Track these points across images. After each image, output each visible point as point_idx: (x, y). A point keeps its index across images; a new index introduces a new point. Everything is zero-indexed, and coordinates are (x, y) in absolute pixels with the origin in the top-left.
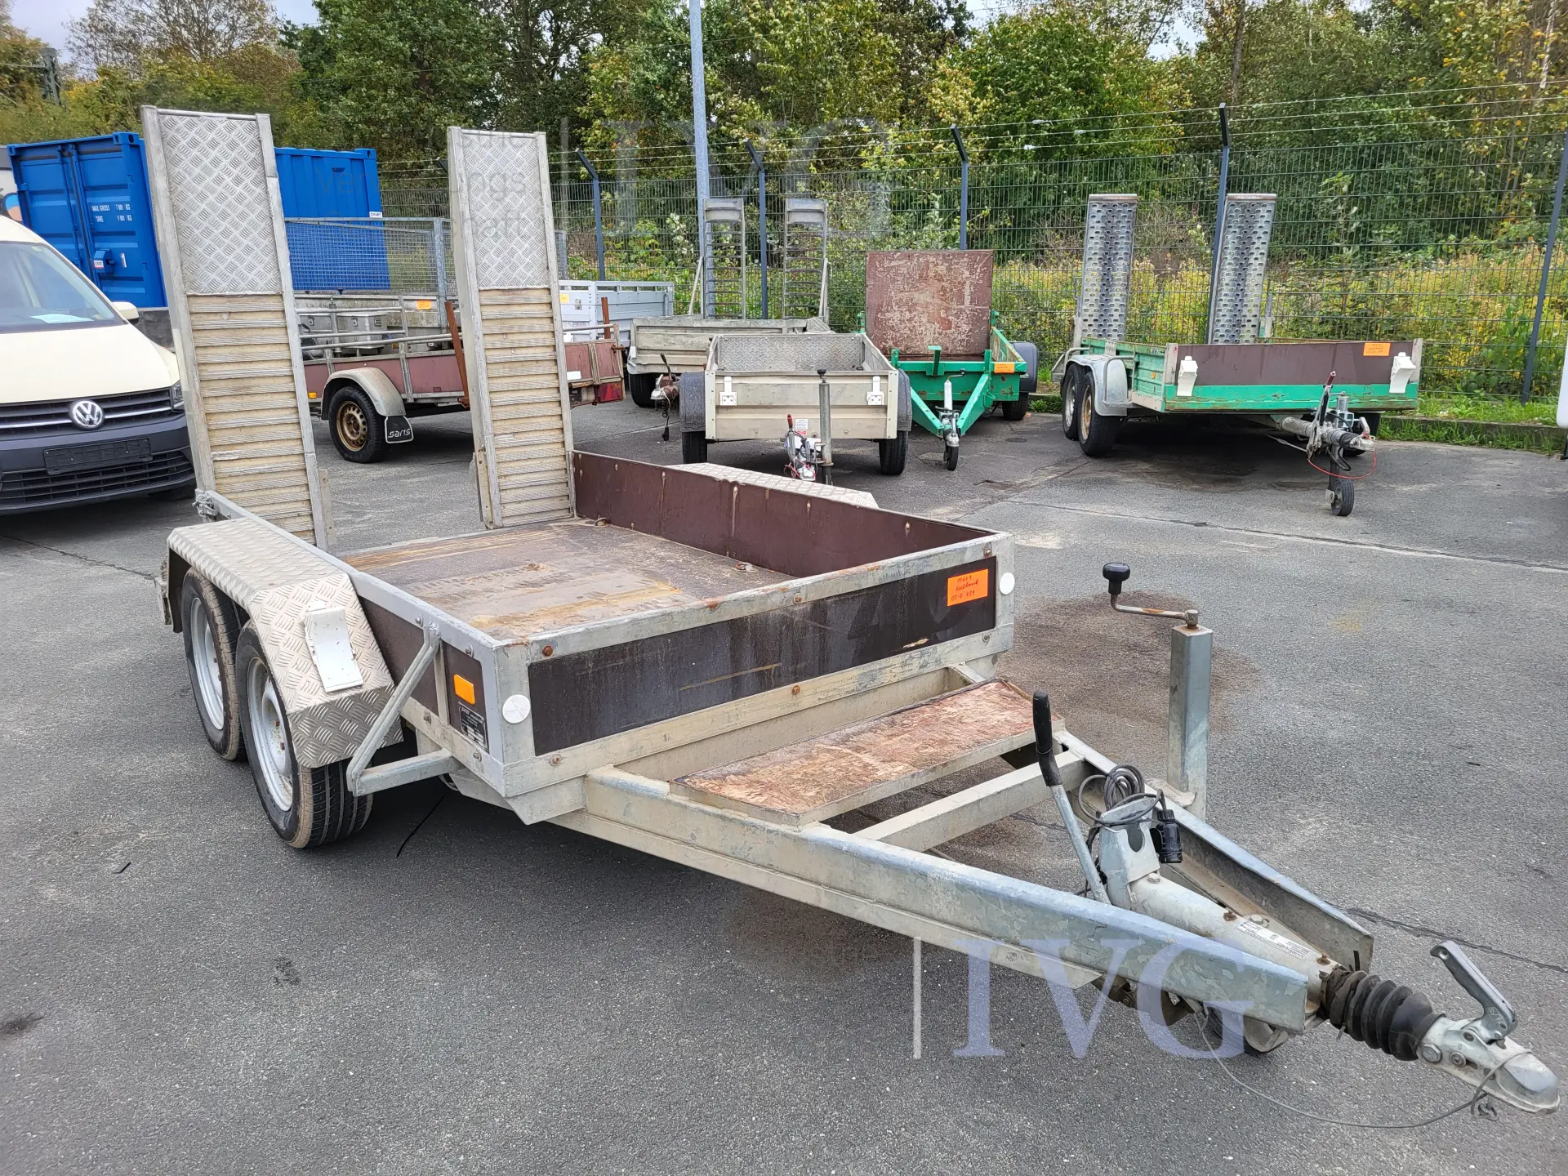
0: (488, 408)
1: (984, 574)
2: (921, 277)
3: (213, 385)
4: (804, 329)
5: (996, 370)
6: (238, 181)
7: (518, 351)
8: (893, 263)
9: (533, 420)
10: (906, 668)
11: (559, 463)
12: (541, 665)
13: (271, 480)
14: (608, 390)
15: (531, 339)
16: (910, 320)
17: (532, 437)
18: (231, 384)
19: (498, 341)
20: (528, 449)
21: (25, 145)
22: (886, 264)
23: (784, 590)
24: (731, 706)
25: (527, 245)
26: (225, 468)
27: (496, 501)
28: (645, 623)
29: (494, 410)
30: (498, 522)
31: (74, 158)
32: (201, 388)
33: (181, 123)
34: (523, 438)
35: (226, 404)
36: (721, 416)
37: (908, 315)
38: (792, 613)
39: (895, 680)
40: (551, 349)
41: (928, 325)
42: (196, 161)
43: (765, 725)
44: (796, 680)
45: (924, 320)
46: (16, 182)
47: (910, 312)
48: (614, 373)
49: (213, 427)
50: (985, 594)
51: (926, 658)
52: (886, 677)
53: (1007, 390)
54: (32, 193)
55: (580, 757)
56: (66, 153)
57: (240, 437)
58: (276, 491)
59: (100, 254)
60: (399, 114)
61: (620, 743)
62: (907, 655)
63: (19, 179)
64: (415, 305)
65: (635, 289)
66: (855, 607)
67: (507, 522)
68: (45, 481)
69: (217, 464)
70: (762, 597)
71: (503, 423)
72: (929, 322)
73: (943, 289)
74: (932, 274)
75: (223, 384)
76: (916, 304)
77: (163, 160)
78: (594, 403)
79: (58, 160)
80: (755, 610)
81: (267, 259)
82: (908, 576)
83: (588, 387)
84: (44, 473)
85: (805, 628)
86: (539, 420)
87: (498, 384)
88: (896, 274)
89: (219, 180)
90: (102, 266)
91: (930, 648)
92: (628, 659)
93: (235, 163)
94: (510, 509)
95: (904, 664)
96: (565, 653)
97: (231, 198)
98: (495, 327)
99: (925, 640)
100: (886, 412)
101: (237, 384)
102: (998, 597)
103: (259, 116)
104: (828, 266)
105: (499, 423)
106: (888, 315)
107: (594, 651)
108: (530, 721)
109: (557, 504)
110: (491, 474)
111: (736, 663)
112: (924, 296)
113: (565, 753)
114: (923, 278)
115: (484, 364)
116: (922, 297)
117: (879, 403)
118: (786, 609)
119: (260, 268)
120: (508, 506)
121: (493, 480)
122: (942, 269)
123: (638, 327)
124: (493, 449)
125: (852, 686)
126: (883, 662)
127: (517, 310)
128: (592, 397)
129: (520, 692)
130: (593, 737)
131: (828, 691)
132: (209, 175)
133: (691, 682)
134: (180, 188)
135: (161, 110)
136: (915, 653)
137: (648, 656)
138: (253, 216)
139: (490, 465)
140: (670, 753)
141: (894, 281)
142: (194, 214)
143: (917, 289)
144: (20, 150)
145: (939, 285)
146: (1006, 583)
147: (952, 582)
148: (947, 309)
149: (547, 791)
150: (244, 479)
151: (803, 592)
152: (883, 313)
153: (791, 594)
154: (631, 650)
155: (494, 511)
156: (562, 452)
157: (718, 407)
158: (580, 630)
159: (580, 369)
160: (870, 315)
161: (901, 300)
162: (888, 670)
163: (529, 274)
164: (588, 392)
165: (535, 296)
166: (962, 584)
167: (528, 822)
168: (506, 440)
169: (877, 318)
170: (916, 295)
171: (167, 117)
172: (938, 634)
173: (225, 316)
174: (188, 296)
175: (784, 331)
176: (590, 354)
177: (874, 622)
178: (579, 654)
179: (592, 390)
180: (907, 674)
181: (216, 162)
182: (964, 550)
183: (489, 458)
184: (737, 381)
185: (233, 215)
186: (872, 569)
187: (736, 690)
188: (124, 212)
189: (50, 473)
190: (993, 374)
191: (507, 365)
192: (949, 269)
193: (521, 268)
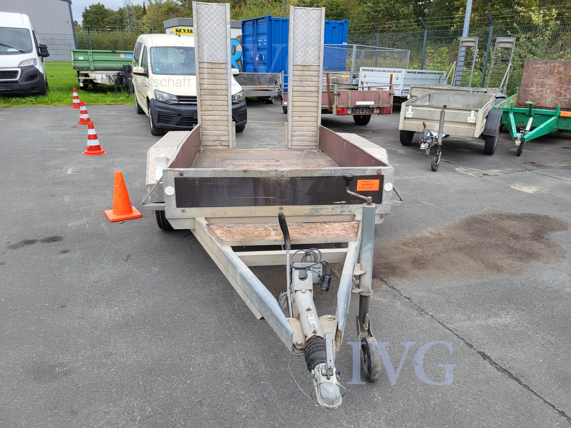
0: (291, 107)
1: (377, 181)
2: (550, 72)
3: (204, 91)
4: (486, 92)
5: (561, 115)
6: (218, 25)
7: (305, 88)
8: (538, 66)
9: (307, 113)
10: (334, 211)
11: (315, 129)
12: (179, 178)
13: (218, 123)
14: (385, 110)
15: (310, 83)
16: (541, 91)
17: (306, 119)
18: (209, 91)
19: (299, 84)
20: (304, 123)
21: (245, 20)
22: (534, 66)
23: (276, 171)
24: (253, 208)
25: (313, 49)
26: (204, 117)
27: (290, 138)
28: (217, 172)
29: (293, 108)
30: (290, 147)
31: (256, 24)
32: (200, 91)
33: (203, 6)
34: (302, 119)
35: (207, 97)
36: (406, 121)
37: (540, 89)
38: (281, 180)
39: (328, 214)
40: (317, 88)
41: (550, 94)
42: (206, 19)
43: (268, 218)
44: (282, 205)
45: (548, 92)
46: (242, 32)
47: (542, 88)
48: (388, 104)
49: (202, 104)
50: (377, 189)
51: (344, 209)
52: (324, 212)
53: (566, 125)
54: (246, 36)
55: (191, 211)
56: (254, 23)
57: (210, 108)
58: (219, 127)
59: (258, 55)
60: (386, 8)
61: (208, 211)
62: (335, 206)
63: (243, 32)
64: (343, 76)
65: (415, 73)
66: (310, 183)
67: (293, 147)
68: (193, 120)
69: (203, 116)
70: (266, 171)
71: (296, 113)
72: (550, 93)
73: (561, 78)
74: (556, 71)
75: (207, 91)
76: (545, 84)
77: (196, 18)
78: (378, 114)
79: (252, 25)
80: (263, 176)
81: (224, 51)
82: (336, 175)
83: (377, 108)
84: (192, 118)
85: (286, 187)
86: (309, 113)
87: (295, 99)
88: (538, 71)
89: (212, 25)
90: (258, 59)
91: (347, 206)
92: (212, 183)
93: (218, 20)
94: (295, 143)
95: (333, 209)
96: (188, 176)
97: (215, 31)
98: (298, 79)
99: (345, 202)
100: (475, 126)
101: (211, 91)
102: (384, 192)
103: (227, 4)
104: (511, 66)
105: (295, 112)
106: (531, 89)
107: (199, 178)
108: (175, 196)
109: (313, 144)
110: (289, 130)
111: (256, 193)
112: (550, 81)
113: (187, 209)
114: (551, 73)
115: (291, 91)
116: (549, 81)
117: (473, 122)
118: (278, 178)
119: (222, 54)
120: (294, 142)
121: (290, 132)
122: (562, 69)
123: (412, 87)
124: (291, 122)
125: (307, 212)
126: (323, 206)
127: (306, 73)
128: (378, 112)
129: (171, 186)
130: (198, 206)
131: (295, 212)
132: (210, 23)
133: (236, 196)
134: (201, 27)
135: (197, 3)
136: (340, 206)
137: (219, 183)
138: (221, 37)
139: (289, 127)
140: (228, 219)
141: (536, 73)
142: (204, 36)
143: (547, 78)
144: (244, 22)
145: (558, 76)
146: (388, 187)
147: (359, 182)
148: (561, 88)
149: (181, 220)
150: (210, 121)
151: (285, 173)
152: (528, 88)
153: (280, 173)
154: (213, 180)
155: (289, 143)
156: (316, 125)
157: (405, 118)
158: (194, 170)
159: (374, 101)
160: (522, 88)
161: (538, 82)
162: (325, 210)
163: (313, 60)
164: (377, 110)
165: (312, 68)
166: (365, 183)
167: (175, 228)
168: (297, 118)
169: (525, 90)
170: (546, 81)
171: (199, 5)
172: (351, 201)
173: (210, 69)
174: (199, 62)
175: (470, 92)
176: (379, 96)
177: (319, 190)
178: (193, 178)
179: (379, 109)
180: (334, 213)
181: (212, 19)
182: (366, 170)
183: (289, 124)
184: (414, 108)
185: (215, 36)
186: (318, 170)
187: (256, 203)
188: (265, 42)
189: (194, 118)
190: (559, 116)
191: (300, 92)
192: (565, 69)
193: (310, 57)
